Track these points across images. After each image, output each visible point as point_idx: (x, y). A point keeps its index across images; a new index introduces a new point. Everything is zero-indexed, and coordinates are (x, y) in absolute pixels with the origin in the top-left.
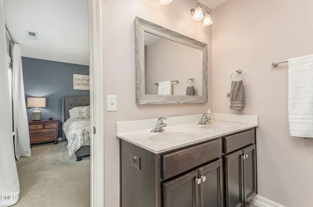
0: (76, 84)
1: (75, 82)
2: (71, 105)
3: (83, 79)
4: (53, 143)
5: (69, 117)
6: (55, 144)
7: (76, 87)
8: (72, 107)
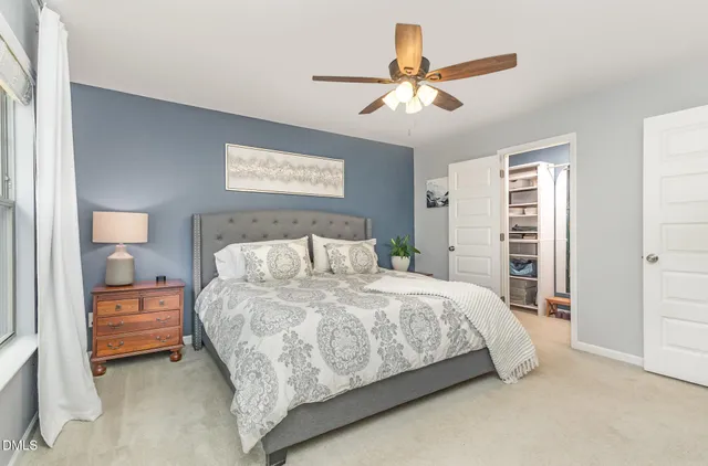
0: (234, 175)
1: (230, 168)
2: (219, 238)
3: (253, 160)
4: (168, 359)
5: (215, 274)
6: (173, 360)
7: (233, 184)
8: (221, 242)
